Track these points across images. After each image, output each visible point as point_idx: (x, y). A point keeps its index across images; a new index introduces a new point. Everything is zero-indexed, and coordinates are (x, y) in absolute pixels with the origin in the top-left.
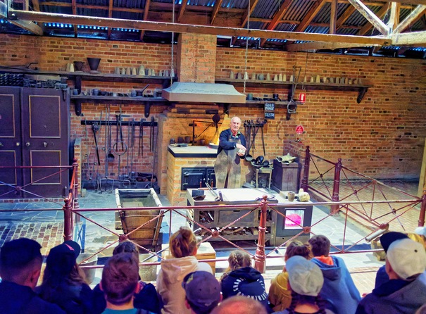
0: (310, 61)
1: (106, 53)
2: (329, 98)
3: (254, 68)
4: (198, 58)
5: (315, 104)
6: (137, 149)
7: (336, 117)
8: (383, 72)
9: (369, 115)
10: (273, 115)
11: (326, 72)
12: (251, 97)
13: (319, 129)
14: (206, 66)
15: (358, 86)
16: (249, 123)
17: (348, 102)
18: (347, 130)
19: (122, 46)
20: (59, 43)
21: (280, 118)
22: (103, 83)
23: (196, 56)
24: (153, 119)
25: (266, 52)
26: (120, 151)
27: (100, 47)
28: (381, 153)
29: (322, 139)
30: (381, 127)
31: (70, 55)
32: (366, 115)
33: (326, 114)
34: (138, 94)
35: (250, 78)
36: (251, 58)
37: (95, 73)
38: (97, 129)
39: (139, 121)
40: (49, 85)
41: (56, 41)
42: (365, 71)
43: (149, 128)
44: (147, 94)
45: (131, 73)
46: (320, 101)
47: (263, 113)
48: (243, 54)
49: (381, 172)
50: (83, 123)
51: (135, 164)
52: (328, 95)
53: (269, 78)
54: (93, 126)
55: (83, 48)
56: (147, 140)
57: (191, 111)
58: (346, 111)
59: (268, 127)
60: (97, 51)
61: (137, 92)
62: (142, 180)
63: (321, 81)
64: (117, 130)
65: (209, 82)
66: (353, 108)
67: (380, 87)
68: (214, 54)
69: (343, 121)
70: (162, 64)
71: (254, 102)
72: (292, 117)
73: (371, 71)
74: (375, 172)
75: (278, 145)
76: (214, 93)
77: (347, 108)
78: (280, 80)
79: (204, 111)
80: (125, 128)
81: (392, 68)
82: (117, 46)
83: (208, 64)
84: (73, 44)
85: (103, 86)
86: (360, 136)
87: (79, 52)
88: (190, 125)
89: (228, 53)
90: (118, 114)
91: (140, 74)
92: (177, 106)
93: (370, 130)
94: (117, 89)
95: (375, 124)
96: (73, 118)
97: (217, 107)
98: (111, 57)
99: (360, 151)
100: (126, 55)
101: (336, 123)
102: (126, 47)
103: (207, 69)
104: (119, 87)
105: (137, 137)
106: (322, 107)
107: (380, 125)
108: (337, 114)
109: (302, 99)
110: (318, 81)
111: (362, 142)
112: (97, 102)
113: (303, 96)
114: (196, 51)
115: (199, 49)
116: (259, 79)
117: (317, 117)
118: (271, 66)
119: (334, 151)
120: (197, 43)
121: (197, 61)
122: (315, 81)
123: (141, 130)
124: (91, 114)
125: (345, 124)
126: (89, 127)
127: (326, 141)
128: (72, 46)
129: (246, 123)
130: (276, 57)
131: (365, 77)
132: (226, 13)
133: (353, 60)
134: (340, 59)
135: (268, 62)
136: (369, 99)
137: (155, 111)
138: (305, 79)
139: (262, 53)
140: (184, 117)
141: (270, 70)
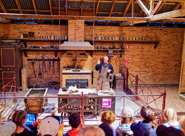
0: (130, 30)
1: (37, 30)
2: (140, 47)
3: (104, 34)
4: (76, 31)
5: (133, 50)
6: (52, 71)
7: (144, 56)
8: (167, 34)
9: (160, 54)
10: (112, 55)
11: (138, 35)
12: (102, 47)
13: (136, 61)
14: (80, 34)
15: (153, 41)
16: (102, 59)
17: (149, 48)
18: (150, 62)
19: (44, 26)
20: (17, 26)
21: (117, 56)
22: (36, 43)
23: (75, 30)
24: (58, 58)
25: (109, 27)
26: (44, 72)
27: (34, 27)
28: (168, 72)
29: (138, 66)
30: (166, 60)
31: (22, 31)
32: (159, 54)
33: (139, 54)
34: (51, 47)
35: (102, 39)
36: (102, 30)
37: (32, 38)
38: (34, 62)
39: (52, 59)
40: (9, 44)
41: (16, 26)
42: (157, 34)
43: (57, 62)
44: (55, 47)
45: (48, 38)
46: (136, 48)
47: (108, 54)
48: (98, 28)
49: (168, 81)
50: (28, 60)
51: (51, 78)
52: (139, 46)
53: (110, 38)
54: (33, 61)
55: (27, 28)
56: (56, 67)
57: (73, 54)
58: (149, 53)
59: (111, 61)
60: (33, 29)
61: (51, 46)
62: (54, 85)
63: (136, 39)
64: (43, 63)
65: (82, 41)
66: (152, 51)
67: (165, 41)
68: (83, 29)
69: (147, 57)
70: (62, 34)
71: (103, 49)
72: (123, 56)
73: (161, 34)
74: (164, 81)
75: (117, 69)
76: (79, 46)
77: (149, 51)
78: (116, 39)
79: (79, 54)
80: (46, 62)
81: (171, 33)
82: (42, 27)
83: (81, 33)
84: (23, 26)
85: (36, 44)
86: (156, 64)
87: (26, 30)
88: (72, 60)
89: (92, 28)
90: (43, 56)
91: (52, 38)
92: (67, 52)
93: (161, 62)
94: (42, 45)
95: (164, 59)
96: (24, 58)
97: (85, 52)
98: (39, 31)
99: (157, 71)
100: (46, 30)
101: (144, 59)
102: (46, 27)
103: (80, 35)
104: (43, 44)
105: (52, 66)
106: (137, 51)
107: (166, 59)
108: (145, 54)
109: (127, 48)
110: (134, 39)
111: (158, 67)
112: (34, 51)
113: (127, 46)
114: (75, 27)
115: (76, 27)
116: (106, 39)
117: (135, 56)
118: (111, 33)
119: (143, 71)
120: (75, 24)
121: (75, 32)
122: (132, 39)
123: (54, 63)
124: (32, 56)
125: (149, 59)
126: (30, 61)
127: (140, 67)
128: (23, 27)
129: (101, 59)
130: (114, 29)
131: (158, 37)
132: (87, 10)
133: (152, 29)
134: (145, 29)
135: (110, 32)
136: (160, 47)
137: (59, 54)
138: (128, 39)
139: (108, 27)
140: (70, 57)
141: (112, 35)
